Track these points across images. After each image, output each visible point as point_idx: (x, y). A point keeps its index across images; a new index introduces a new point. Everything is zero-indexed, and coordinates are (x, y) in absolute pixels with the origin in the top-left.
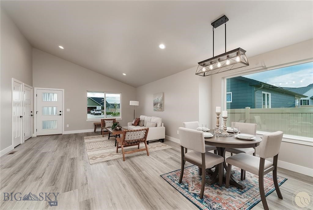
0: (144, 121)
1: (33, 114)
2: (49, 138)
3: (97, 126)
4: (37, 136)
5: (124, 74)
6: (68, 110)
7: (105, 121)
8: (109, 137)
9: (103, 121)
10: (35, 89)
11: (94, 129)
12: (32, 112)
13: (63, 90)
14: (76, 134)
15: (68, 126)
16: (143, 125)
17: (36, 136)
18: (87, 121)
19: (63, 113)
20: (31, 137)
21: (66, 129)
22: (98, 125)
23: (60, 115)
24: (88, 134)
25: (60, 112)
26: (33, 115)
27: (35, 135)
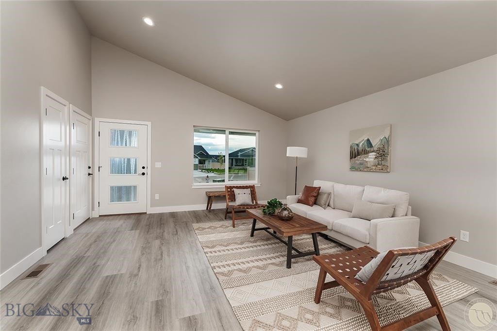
0: (329, 194)
1: (92, 172)
2: (121, 222)
3: (211, 198)
4: (100, 216)
5: (279, 86)
6: (158, 165)
7: (235, 189)
8: (254, 229)
9: (230, 189)
10: (97, 120)
11: (206, 205)
12: (89, 168)
13: (149, 124)
14: (173, 215)
15: (157, 197)
16: (327, 204)
17: (98, 216)
18: (193, 187)
19: (148, 171)
20: (89, 218)
21: (154, 204)
22: (215, 196)
23: (143, 174)
24: (197, 217)
25: (144, 168)
26: (92, 174)
27: (96, 214)
